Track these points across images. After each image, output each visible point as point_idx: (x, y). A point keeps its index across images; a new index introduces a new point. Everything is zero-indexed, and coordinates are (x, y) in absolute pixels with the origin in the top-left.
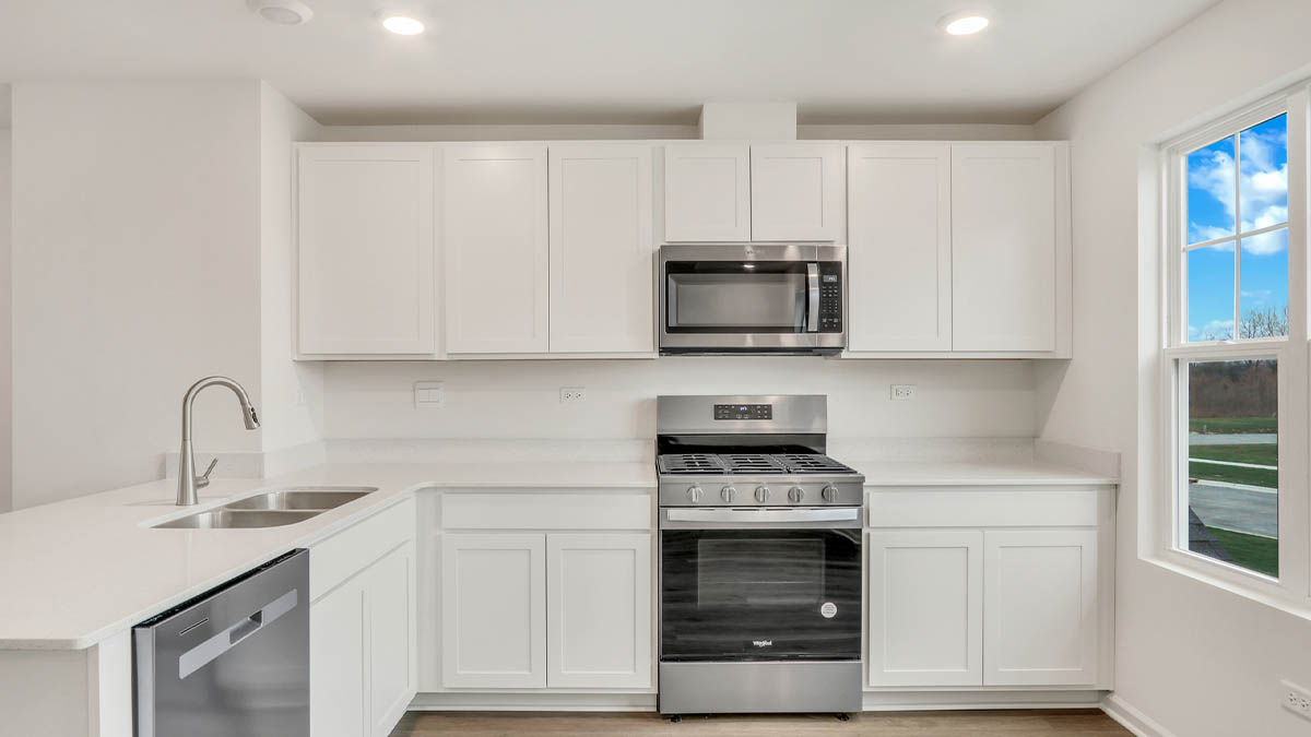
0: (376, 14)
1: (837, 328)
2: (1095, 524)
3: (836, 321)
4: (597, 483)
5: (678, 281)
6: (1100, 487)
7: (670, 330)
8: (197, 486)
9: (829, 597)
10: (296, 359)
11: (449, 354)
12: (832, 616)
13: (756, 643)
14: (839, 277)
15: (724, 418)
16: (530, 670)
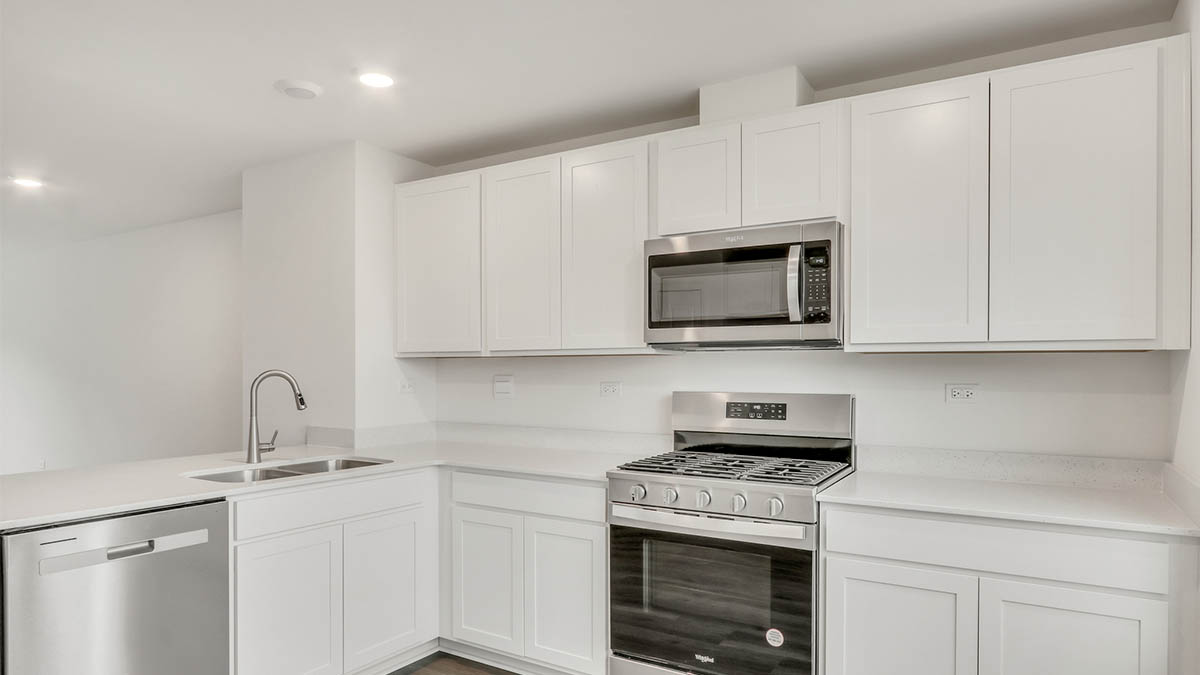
0: (354, 71)
1: (824, 318)
2: (1164, 590)
3: (824, 309)
4: (576, 474)
5: (661, 275)
6: (1182, 539)
7: (652, 325)
8: (260, 451)
9: (775, 624)
10: (397, 356)
11: (492, 351)
12: (779, 645)
13: (698, 657)
14: (828, 261)
15: (736, 417)
16: (512, 637)
